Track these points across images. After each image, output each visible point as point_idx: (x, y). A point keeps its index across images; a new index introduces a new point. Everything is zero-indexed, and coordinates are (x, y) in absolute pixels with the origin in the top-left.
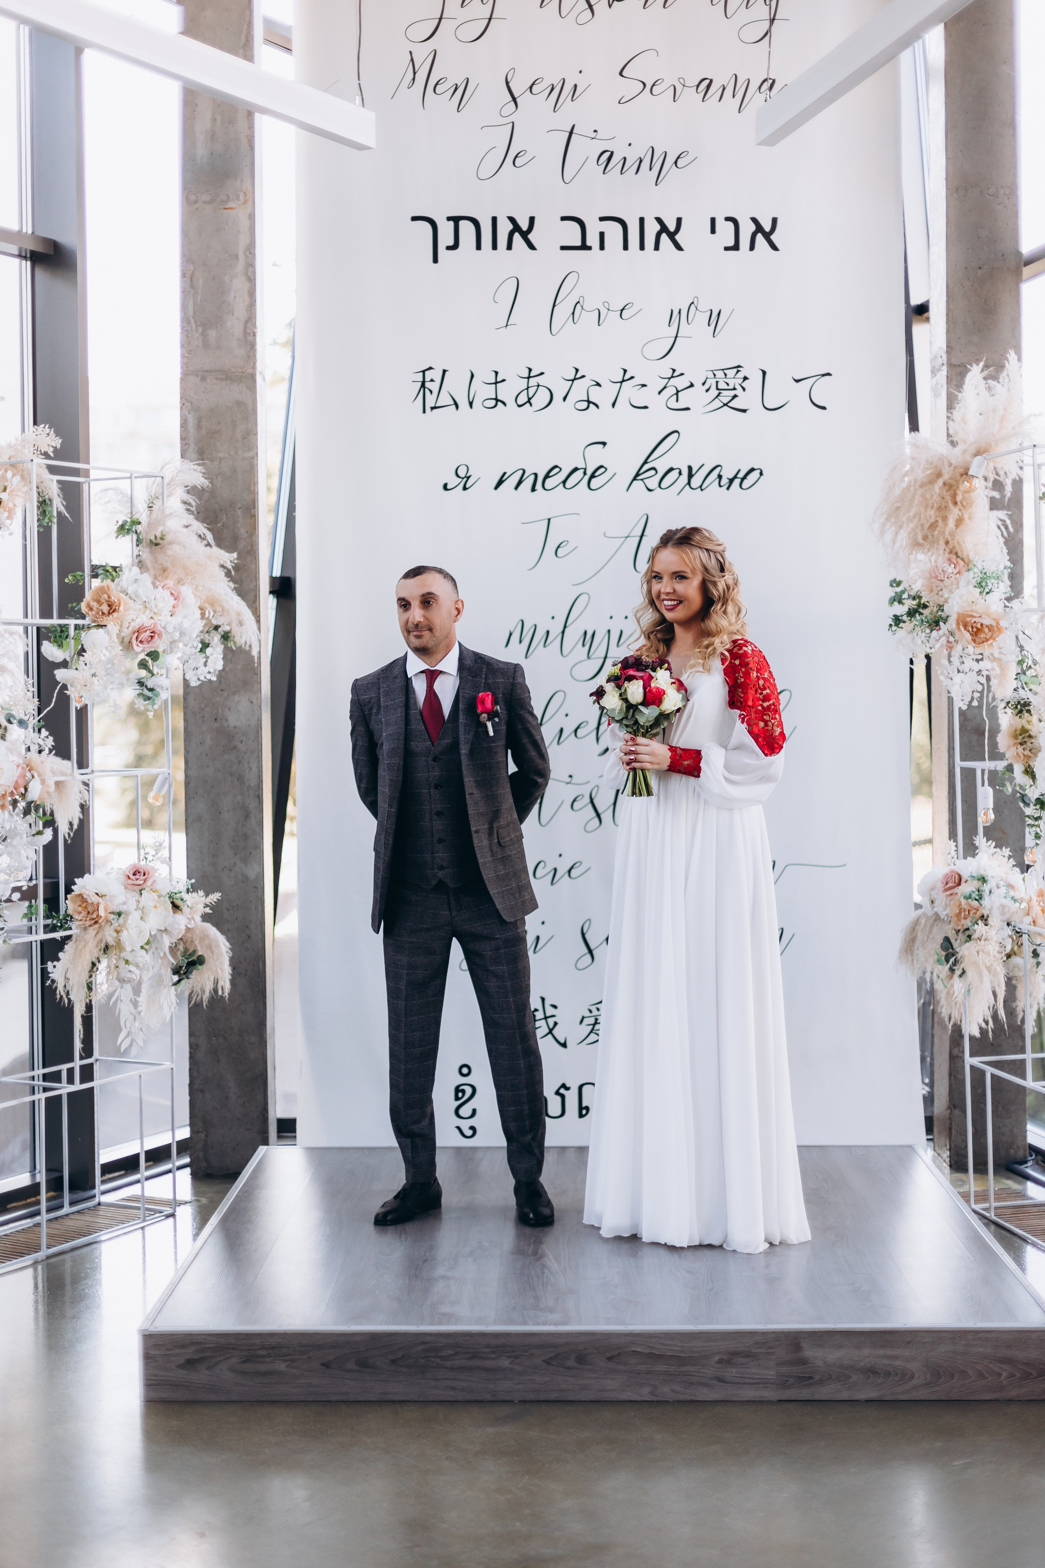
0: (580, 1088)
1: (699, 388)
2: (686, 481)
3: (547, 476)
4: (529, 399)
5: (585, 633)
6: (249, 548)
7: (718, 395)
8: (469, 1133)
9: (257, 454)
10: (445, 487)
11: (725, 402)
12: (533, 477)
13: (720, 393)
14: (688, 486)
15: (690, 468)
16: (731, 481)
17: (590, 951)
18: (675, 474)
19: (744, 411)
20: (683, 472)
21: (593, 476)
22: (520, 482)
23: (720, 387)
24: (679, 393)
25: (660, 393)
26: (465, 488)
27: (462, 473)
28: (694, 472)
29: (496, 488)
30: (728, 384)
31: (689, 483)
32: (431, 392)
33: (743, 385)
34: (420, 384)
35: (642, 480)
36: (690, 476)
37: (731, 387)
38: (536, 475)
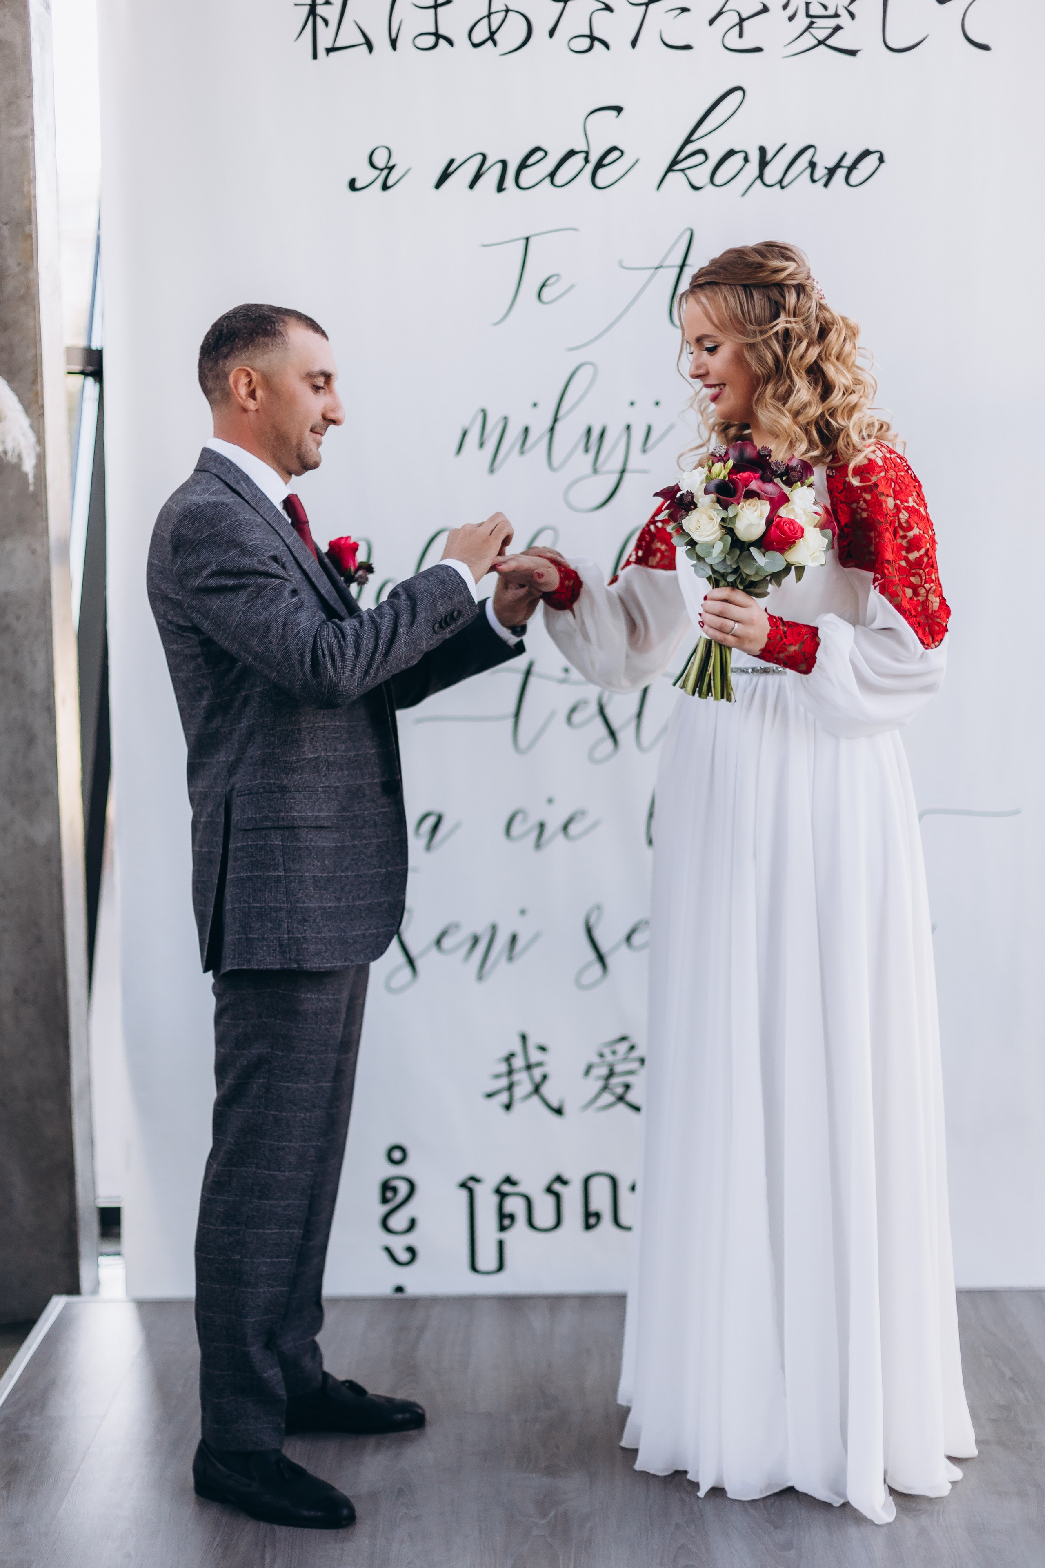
0: (587, 1181)
1: (777, 14)
2: (756, 173)
3: (523, 165)
4: (492, 34)
5: (589, 431)
6: (23, 291)
7: (810, 26)
8: (404, 1256)
9: (33, 130)
10: (352, 185)
11: (821, 38)
12: (499, 166)
13: (812, 23)
14: (759, 182)
15: (762, 151)
16: (831, 172)
17: (601, 958)
18: (736, 161)
19: (853, 53)
20: (751, 157)
21: (600, 165)
22: (478, 176)
23: (812, 13)
24: (745, 24)
25: (711, 22)
26: (385, 187)
27: (380, 160)
28: (769, 157)
29: (438, 186)
30: (825, 8)
31: (761, 176)
32: (326, 22)
33: (851, 8)
34: (307, 8)
35: (682, 170)
36: (763, 164)
37: (831, 12)
38: (504, 163)
